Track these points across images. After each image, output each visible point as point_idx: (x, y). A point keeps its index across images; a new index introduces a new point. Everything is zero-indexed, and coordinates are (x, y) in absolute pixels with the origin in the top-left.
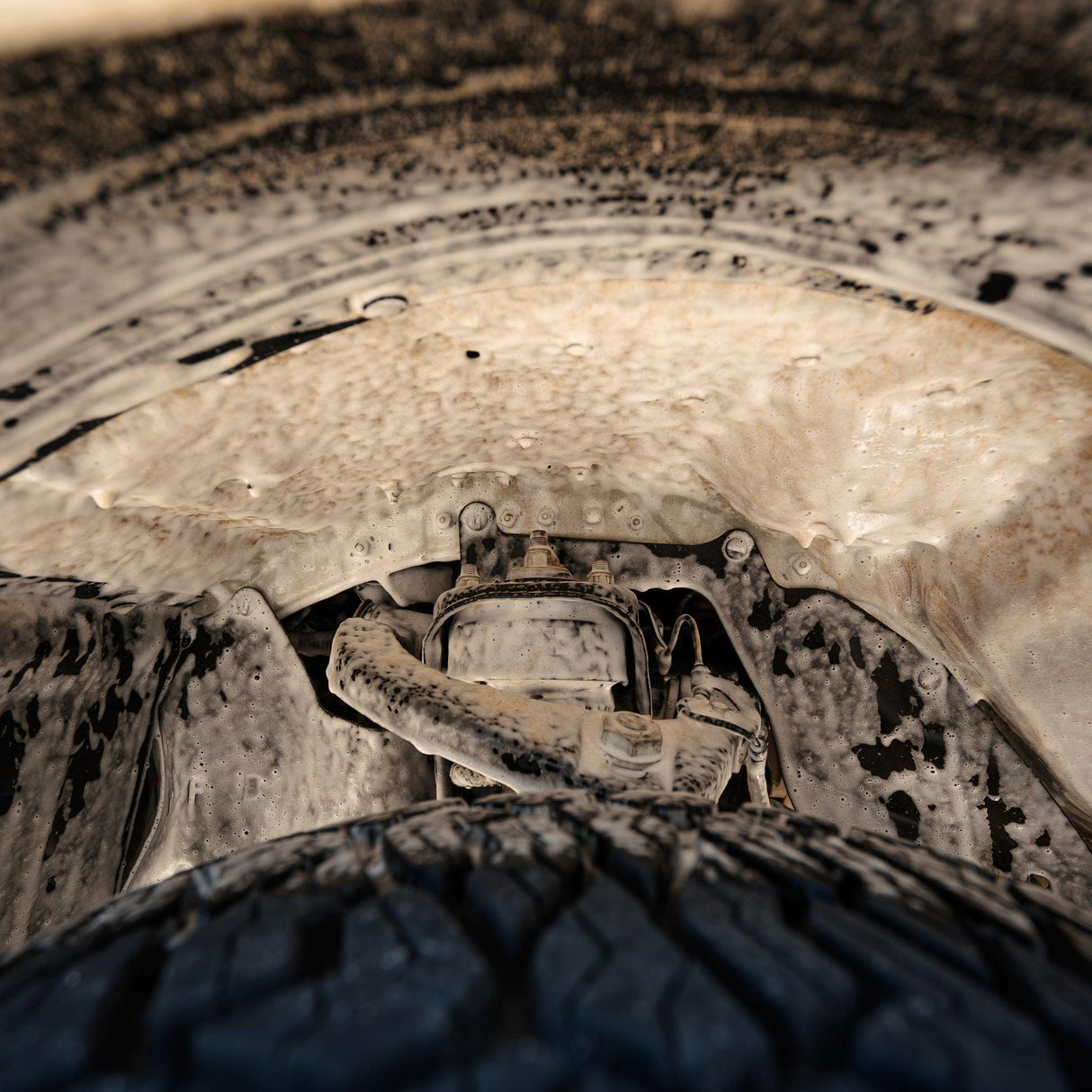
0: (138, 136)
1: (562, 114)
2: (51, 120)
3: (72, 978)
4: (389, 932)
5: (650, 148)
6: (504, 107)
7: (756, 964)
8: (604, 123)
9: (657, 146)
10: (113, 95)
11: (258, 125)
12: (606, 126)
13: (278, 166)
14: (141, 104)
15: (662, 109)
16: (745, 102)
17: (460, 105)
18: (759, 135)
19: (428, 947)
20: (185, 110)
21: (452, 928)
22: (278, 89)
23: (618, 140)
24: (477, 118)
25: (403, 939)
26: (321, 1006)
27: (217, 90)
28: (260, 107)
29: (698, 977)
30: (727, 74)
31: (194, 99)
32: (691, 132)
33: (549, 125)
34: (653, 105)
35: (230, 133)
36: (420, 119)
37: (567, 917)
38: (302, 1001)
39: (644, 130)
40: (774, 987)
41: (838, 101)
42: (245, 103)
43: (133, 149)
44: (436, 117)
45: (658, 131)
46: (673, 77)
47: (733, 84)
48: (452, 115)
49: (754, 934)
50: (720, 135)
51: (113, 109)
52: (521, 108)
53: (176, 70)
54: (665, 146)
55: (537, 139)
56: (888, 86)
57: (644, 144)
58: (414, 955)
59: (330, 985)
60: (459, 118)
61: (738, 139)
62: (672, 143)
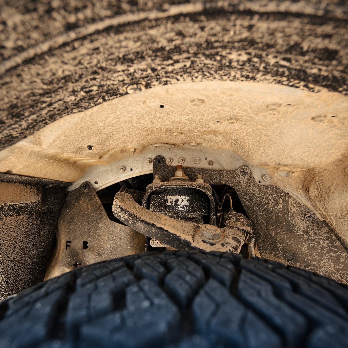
0: (62, 29)
1: (201, 21)
2: (34, 23)
3: (38, 305)
4: (142, 295)
5: (229, 34)
6: (182, 19)
7: (270, 312)
8: (215, 25)
9: (232, 33)
10: (55, 14)
11: (101, 26)
12: (216, 26)
13: (106, 40)
14: (64, 18)
15: (236, 19)
16: (266, 16)
17: (168, 18)
18: (268, 28)
19: (157, 301)
20: (78, 20)
21: (163, 295)
22: (108, 13)
23: (219, 31)
24: (173, 23)
25: (147, 298)
26: (123, 319)
27: (88, 13)
28: (102, 19)
29: (251, 316)
30: (261, 6)
31: (81, 16)
32: (244, 28)
33: (196, 26)
34: (233, 18)
35: (92, 28)
36: (154, 23)
37: (202, 292)
38: (116, 318)
39: (228, 27)
40: (278, 320)
41: (299, 15)
42: (97, 18)
43: (60, 34)
44: (159, 22)
45: (233, 27)
46: (241, 8)
47: (263, 10)
48: (164, 22)
49: (267, 301)
50: (254, 29)
51: (54, 19)
52: (188, 19)
53: (76, 6)
54: (235, 33)
55: (191, 31)
56: (318, 9)
57: (228, 32)
58: (152, 304)
59: (125, 312)
60: (167, 23)
61: (261, 30)
62: (237, 32)
